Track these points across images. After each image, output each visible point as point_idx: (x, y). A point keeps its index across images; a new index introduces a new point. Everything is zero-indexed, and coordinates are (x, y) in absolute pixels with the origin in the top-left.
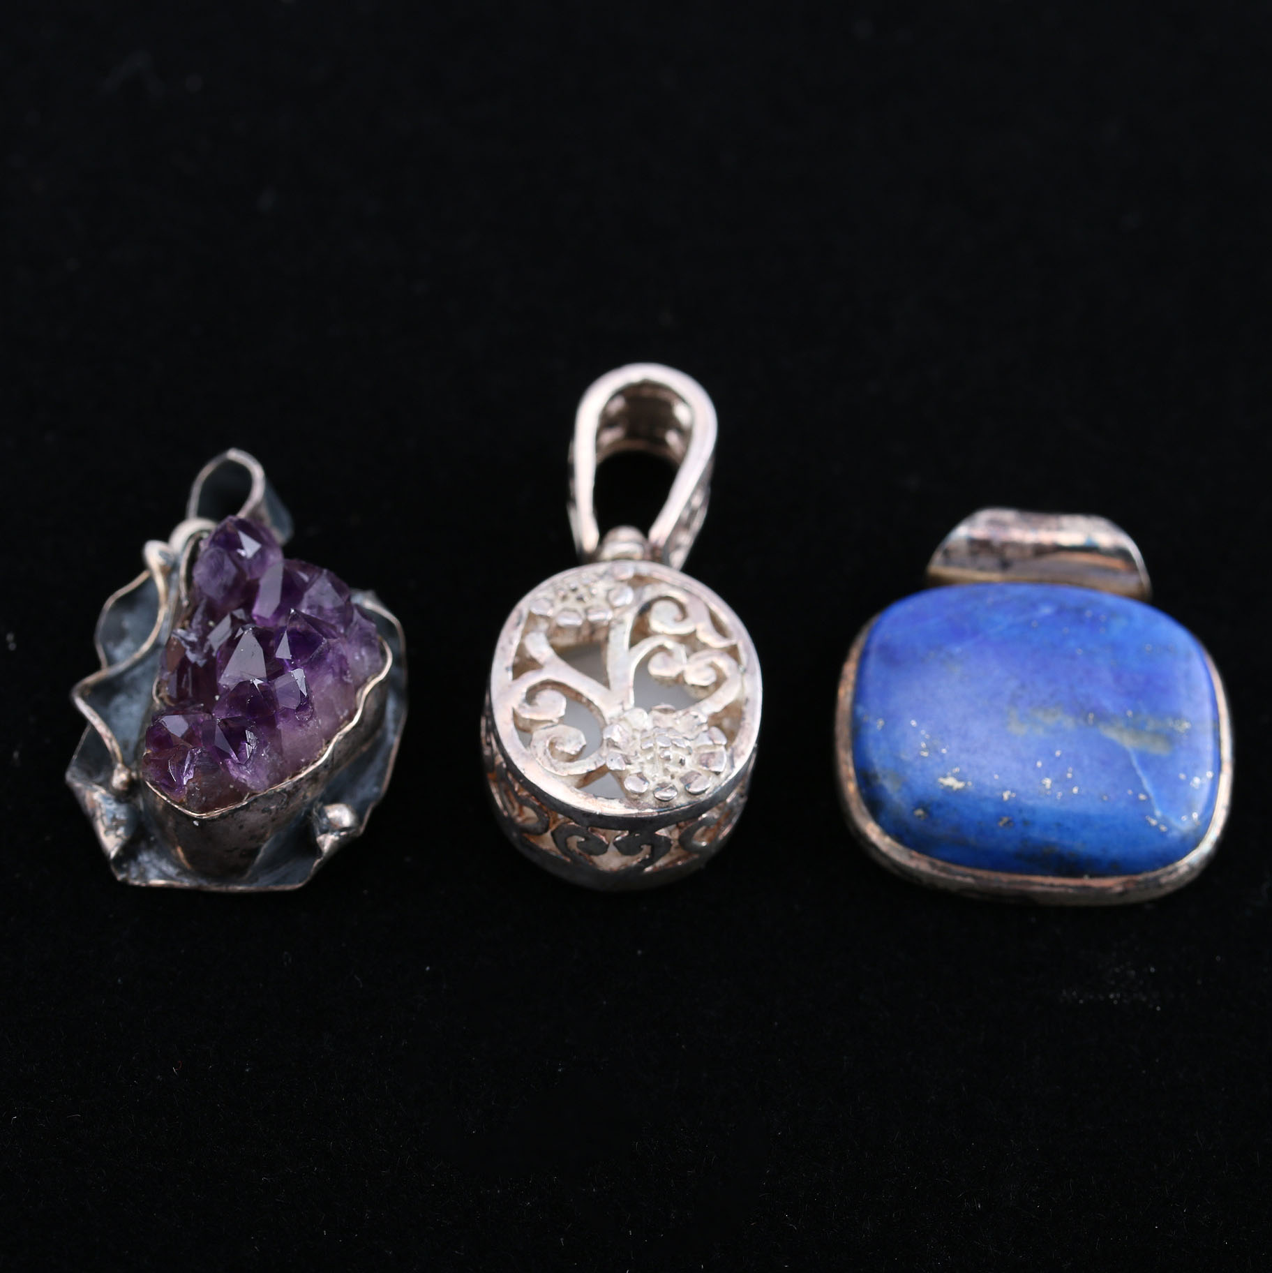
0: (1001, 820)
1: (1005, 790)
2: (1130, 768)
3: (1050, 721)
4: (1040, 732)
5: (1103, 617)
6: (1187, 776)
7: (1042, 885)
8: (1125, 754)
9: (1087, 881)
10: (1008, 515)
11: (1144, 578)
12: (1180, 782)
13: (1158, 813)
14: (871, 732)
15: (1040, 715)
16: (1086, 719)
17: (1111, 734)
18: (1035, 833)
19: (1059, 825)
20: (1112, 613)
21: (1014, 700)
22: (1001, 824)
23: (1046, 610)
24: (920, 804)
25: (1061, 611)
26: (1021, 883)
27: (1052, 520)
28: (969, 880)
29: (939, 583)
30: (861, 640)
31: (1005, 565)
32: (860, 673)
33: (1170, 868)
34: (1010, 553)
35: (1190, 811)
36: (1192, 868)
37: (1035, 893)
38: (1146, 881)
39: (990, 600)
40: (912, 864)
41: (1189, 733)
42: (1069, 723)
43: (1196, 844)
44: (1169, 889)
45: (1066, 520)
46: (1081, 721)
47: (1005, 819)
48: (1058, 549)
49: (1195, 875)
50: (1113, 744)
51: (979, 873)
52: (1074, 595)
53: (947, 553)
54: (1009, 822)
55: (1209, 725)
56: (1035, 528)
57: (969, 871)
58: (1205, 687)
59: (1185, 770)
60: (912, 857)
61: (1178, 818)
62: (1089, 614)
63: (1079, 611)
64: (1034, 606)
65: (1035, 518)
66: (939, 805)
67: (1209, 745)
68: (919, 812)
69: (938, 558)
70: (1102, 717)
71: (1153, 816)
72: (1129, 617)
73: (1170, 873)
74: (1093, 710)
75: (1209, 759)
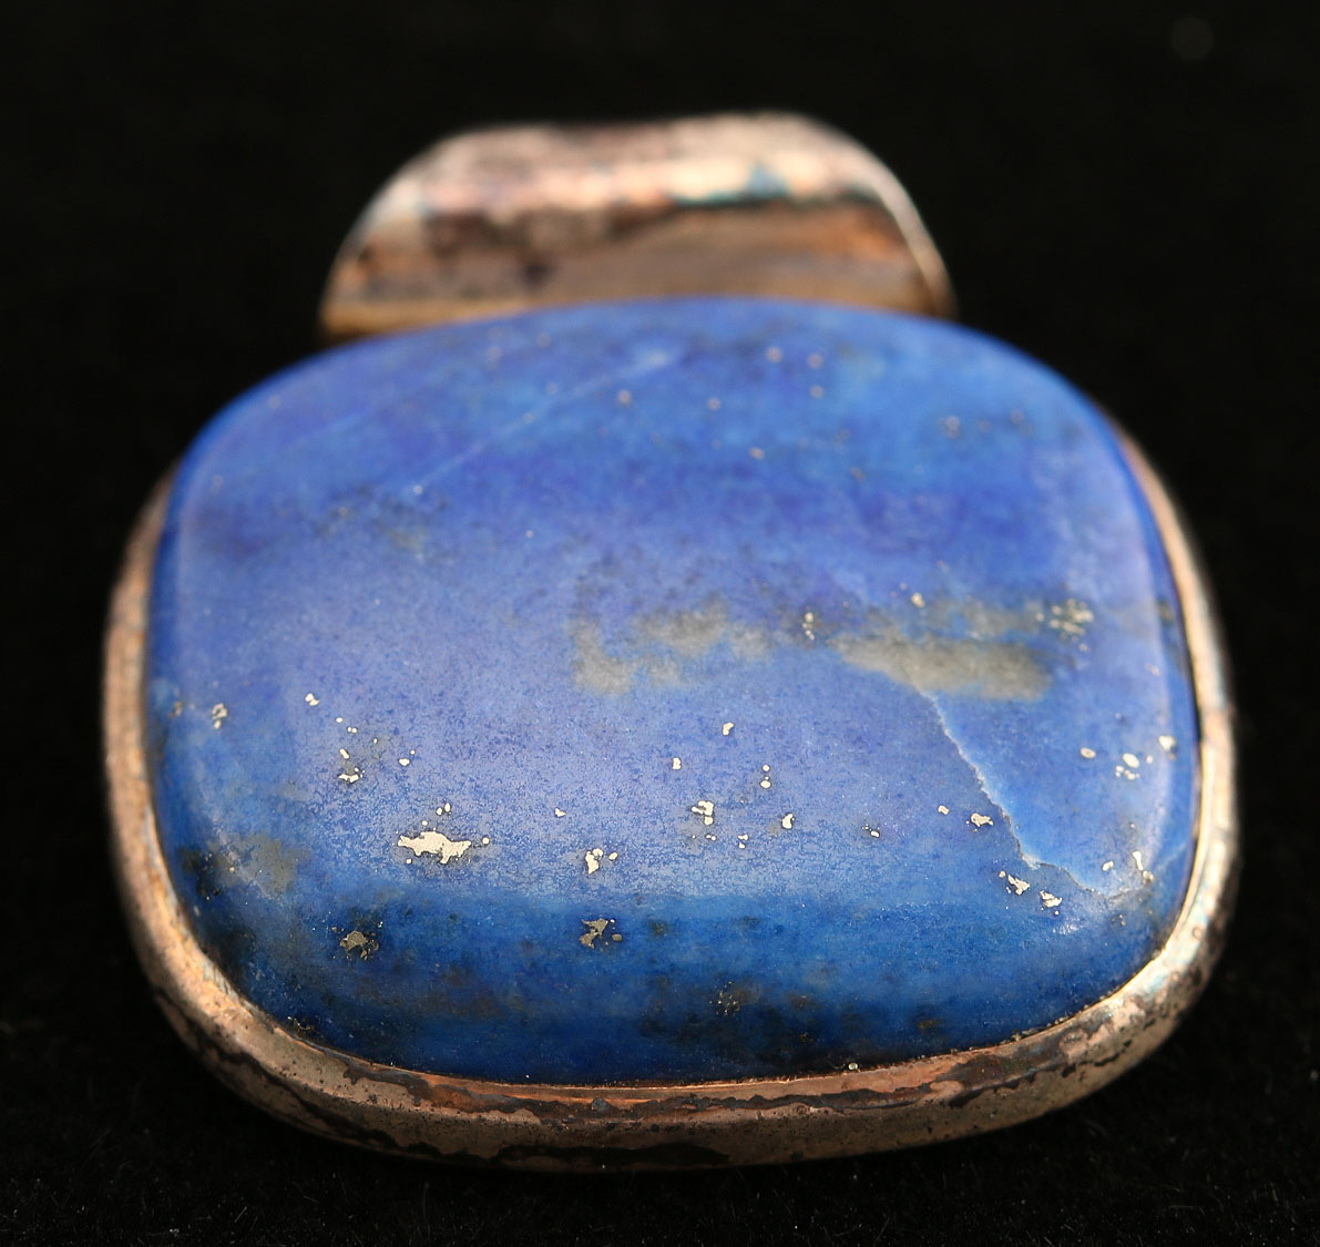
0: (588, 929)
1: (589, 846)
2: (937, 742)
3: (693, 645)
4: (669, 677)
5: (815, 361)
6: (1100, 752)
7: (730, 1103)
8: (918, 709)
9: (856, 1078)
10: (527, 143)
11: (925, 257)
12: (1082, 768)
13: (1031, 860)
14: (196, 740)
15: (664, 633)
16: (796, 630)
17: (873, 661)
18: (688, 953)
19: (752, 923)
20: (839, 347)
21: (585, 604)
22: (587, 940)
23: (654, 359)
24: (355, 918)
25: (694, 355)
26: (670, 1105)
27: (652, 140)
28: (522, 1117)
29: (352, 338)
30: (154, 519)
31: (535, 271)
32: (159, 601)
33: (1087, 1014)
34: (542, 235)
35: (1122, 843)
36: (1151, 1013)
37: (713, 1131)
38: (1024, 1059)
39: (493, 353)
40: (359, 1094)
41: (1091, 633)
42: (748, 645)
43: (1153, 943)
44: (1097, 1077)
45: (689, 134)
46: (781, 636)
47: (600, 925)
48: (675, 210)
49: (1164, 1029)
50: (880, 685)
51: (547, 1094)
52: (728, 317)
53: (366, 256)
54: (608, 931)
55: (1149, 613)
56: (605, 164)
57: (520, 1093)
58: (1126, 515)
59: (1092, 736)
60: (354, 1075)
61: (1091, 867)
62: (774, 354)
63: (747, 351)
64: (619, 351)
65: (605, 142)
66: (408, 914)
67: (1157, 665)
68: (355, 939)
69: (348, 276)
70: (838, 617)
71: (1019, 869)
72: (891, 354)
73: (1090, 1029)
74: (812, 604)
75: (1161, 701)
